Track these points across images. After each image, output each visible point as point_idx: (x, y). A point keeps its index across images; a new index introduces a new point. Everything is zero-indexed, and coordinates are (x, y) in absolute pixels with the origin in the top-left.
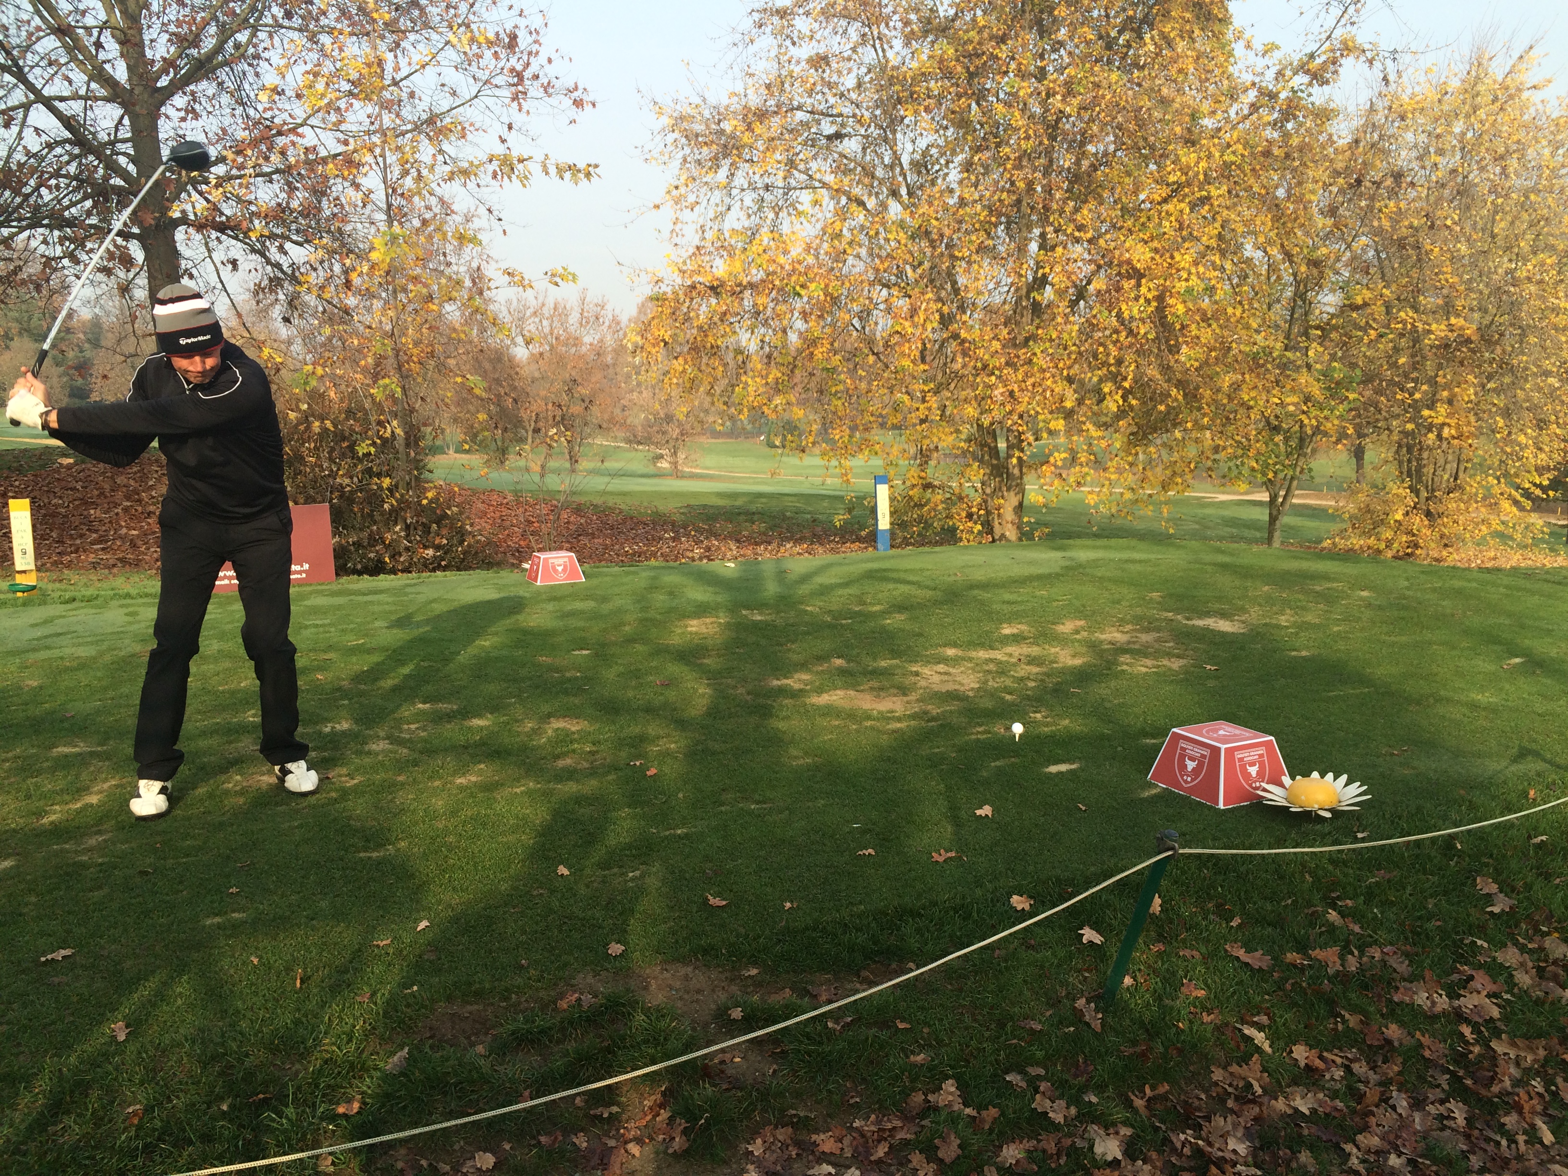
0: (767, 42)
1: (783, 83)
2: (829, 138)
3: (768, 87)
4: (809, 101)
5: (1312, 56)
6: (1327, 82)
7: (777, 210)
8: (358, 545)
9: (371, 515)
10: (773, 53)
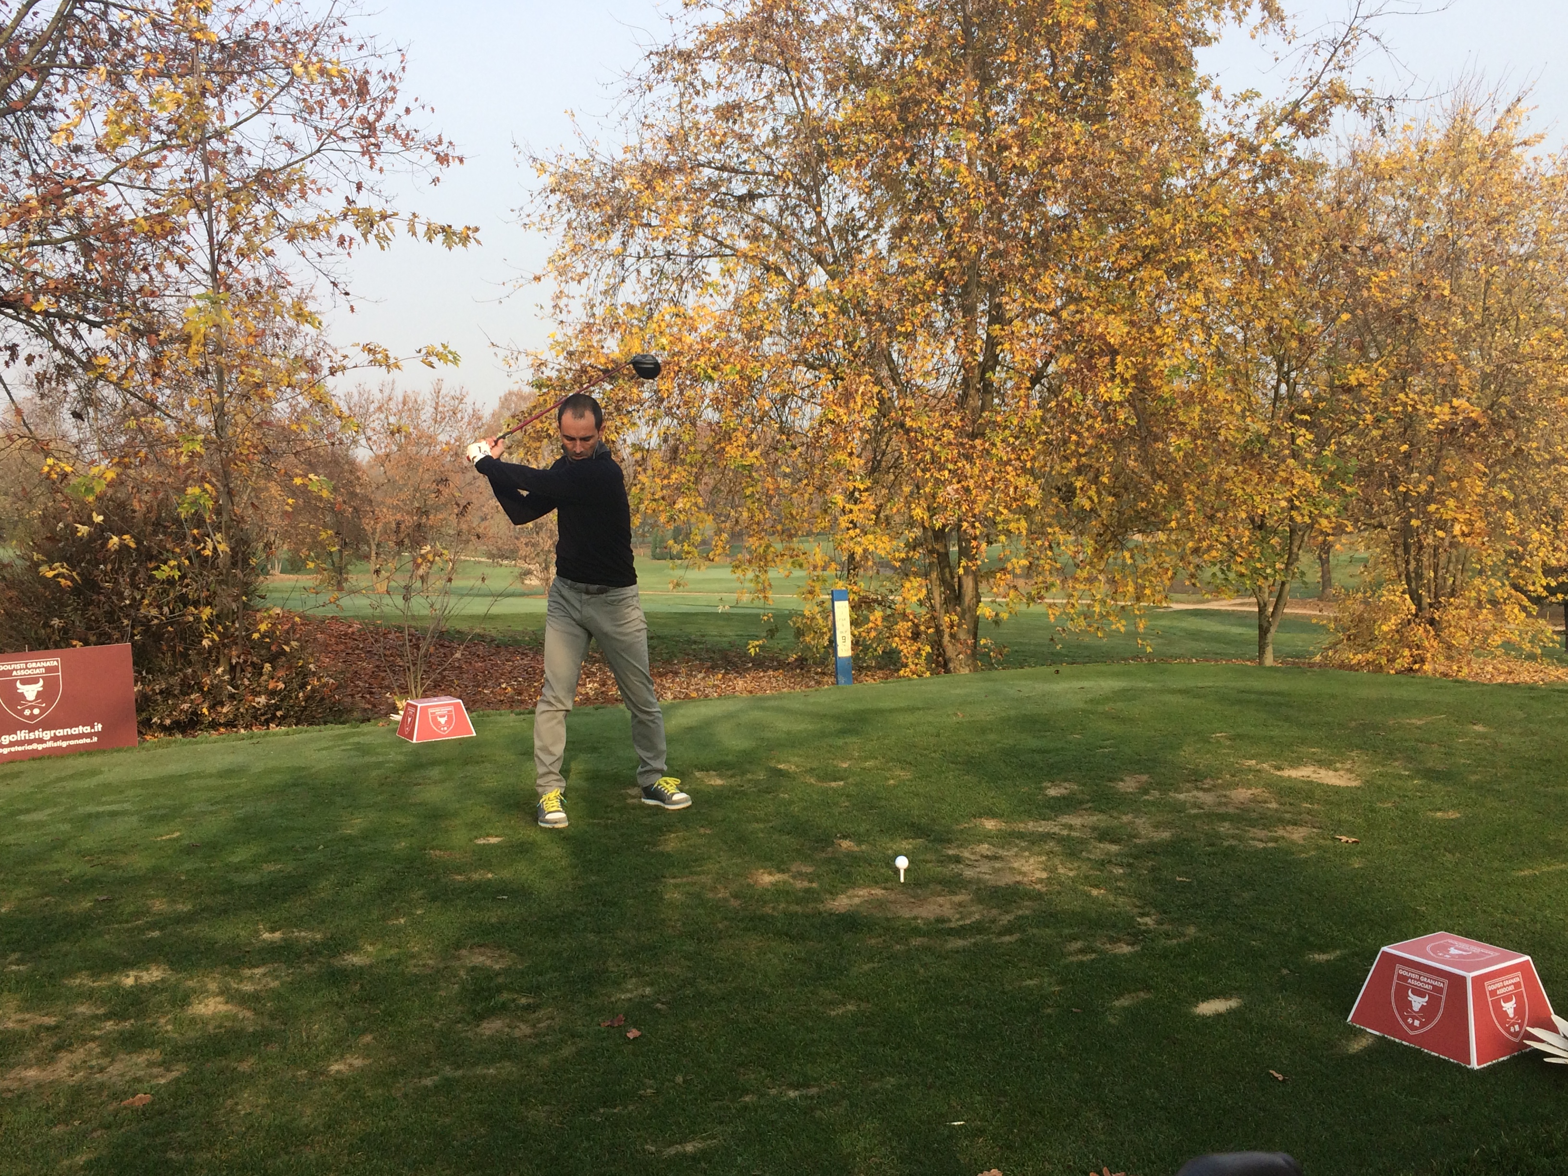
0: (667, 91)
1: (686, 135)
2: (741, 199)
3: (670, 139)
4: (718, 156)
5: (1297, 105)
6: (1315, 133)
7: (681, 280)
8: (167, 693)
9: (185, 655)
10: (676, 101)
